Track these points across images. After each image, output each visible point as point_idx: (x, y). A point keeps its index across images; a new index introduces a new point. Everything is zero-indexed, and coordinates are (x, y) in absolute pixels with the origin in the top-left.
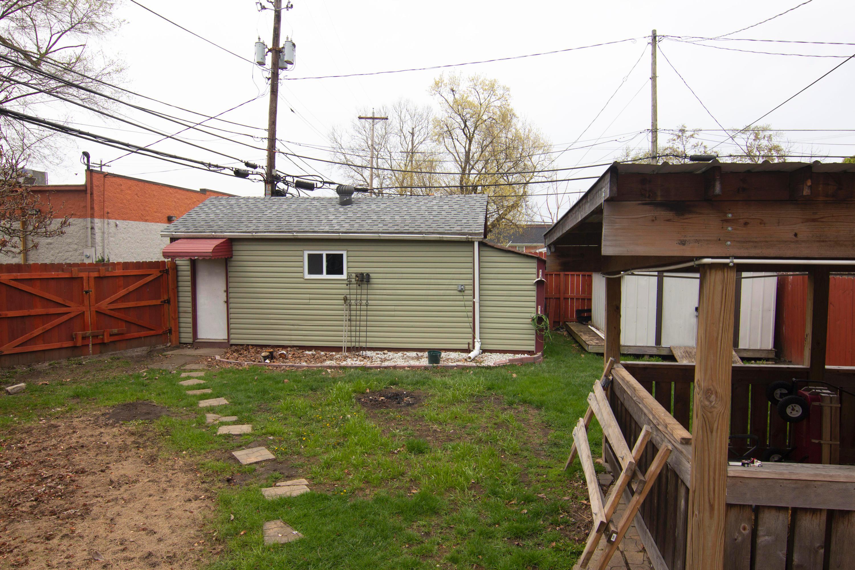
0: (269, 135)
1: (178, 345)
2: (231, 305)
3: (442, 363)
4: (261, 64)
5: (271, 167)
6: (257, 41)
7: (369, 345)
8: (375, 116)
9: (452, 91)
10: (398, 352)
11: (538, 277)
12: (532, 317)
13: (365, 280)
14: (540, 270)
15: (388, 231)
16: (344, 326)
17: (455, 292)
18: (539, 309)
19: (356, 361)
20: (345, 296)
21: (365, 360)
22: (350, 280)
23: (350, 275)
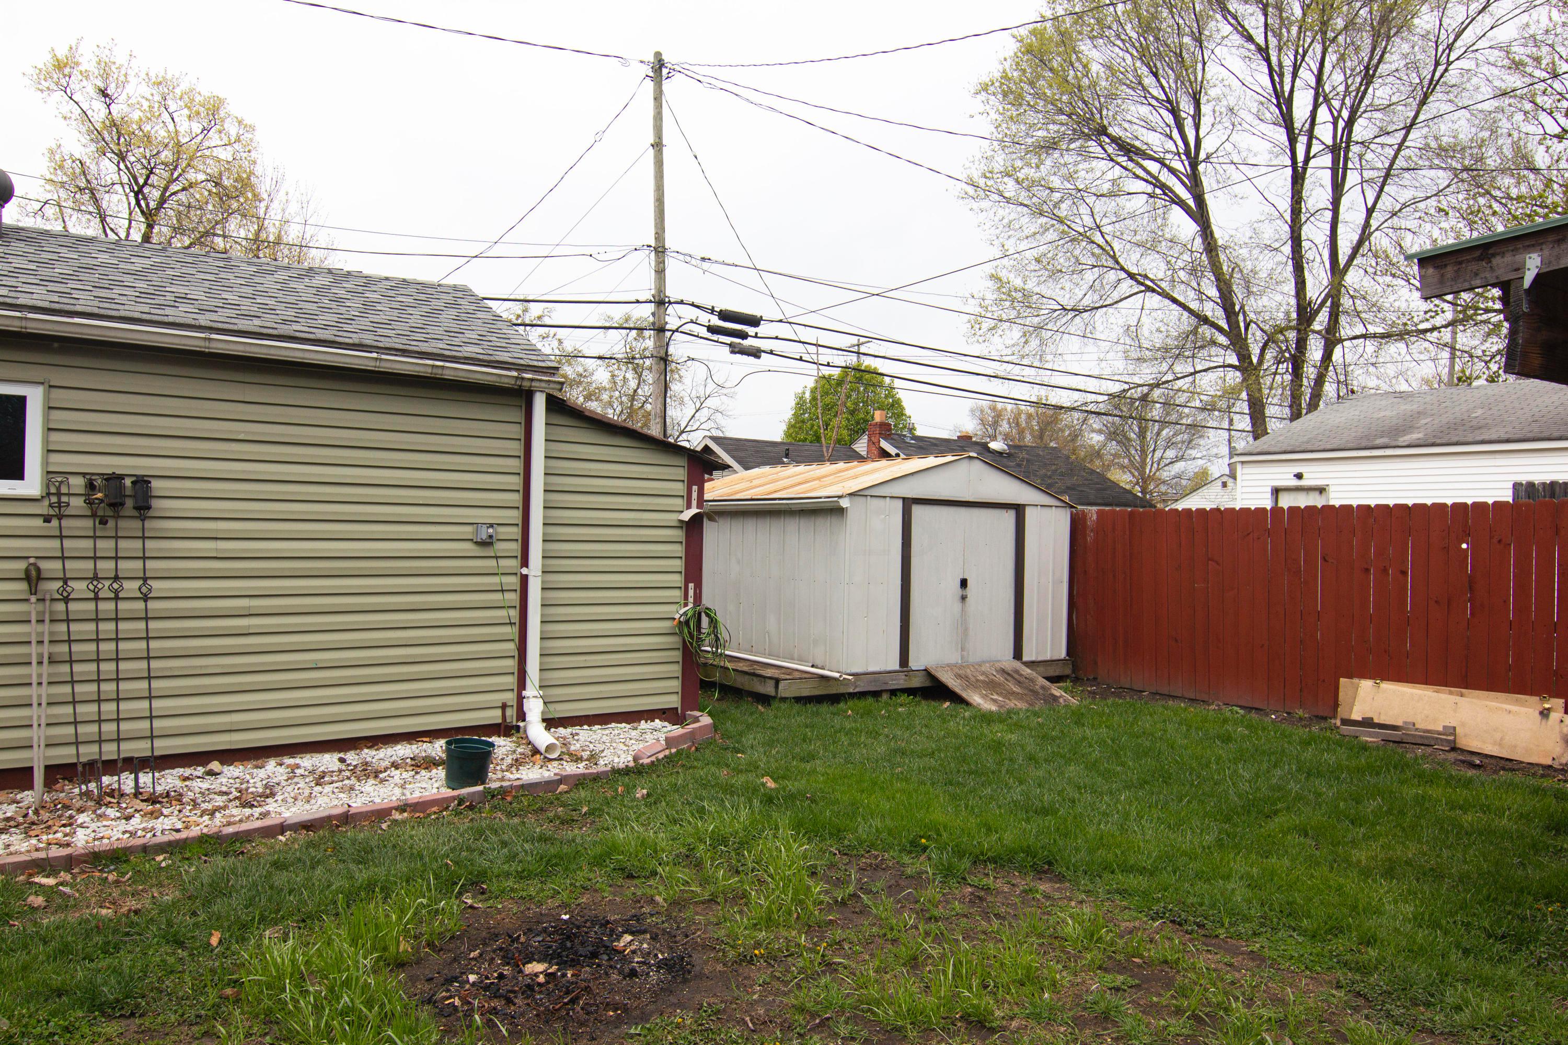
3: (497, 778)
7: (164, 747)
9: (104, 93)
10: (260, 762)
11: (689, 506)
12: (677, 616)
13: (129, 503)
14: (695, 488)
15: (235, 328)
16: (34, 680)
17: (468, 546)
18: (691, 593)
19: (128, 818)
20: (34, 564)
21: (166, 811)
22: (59, 502)
23: (61, 482)
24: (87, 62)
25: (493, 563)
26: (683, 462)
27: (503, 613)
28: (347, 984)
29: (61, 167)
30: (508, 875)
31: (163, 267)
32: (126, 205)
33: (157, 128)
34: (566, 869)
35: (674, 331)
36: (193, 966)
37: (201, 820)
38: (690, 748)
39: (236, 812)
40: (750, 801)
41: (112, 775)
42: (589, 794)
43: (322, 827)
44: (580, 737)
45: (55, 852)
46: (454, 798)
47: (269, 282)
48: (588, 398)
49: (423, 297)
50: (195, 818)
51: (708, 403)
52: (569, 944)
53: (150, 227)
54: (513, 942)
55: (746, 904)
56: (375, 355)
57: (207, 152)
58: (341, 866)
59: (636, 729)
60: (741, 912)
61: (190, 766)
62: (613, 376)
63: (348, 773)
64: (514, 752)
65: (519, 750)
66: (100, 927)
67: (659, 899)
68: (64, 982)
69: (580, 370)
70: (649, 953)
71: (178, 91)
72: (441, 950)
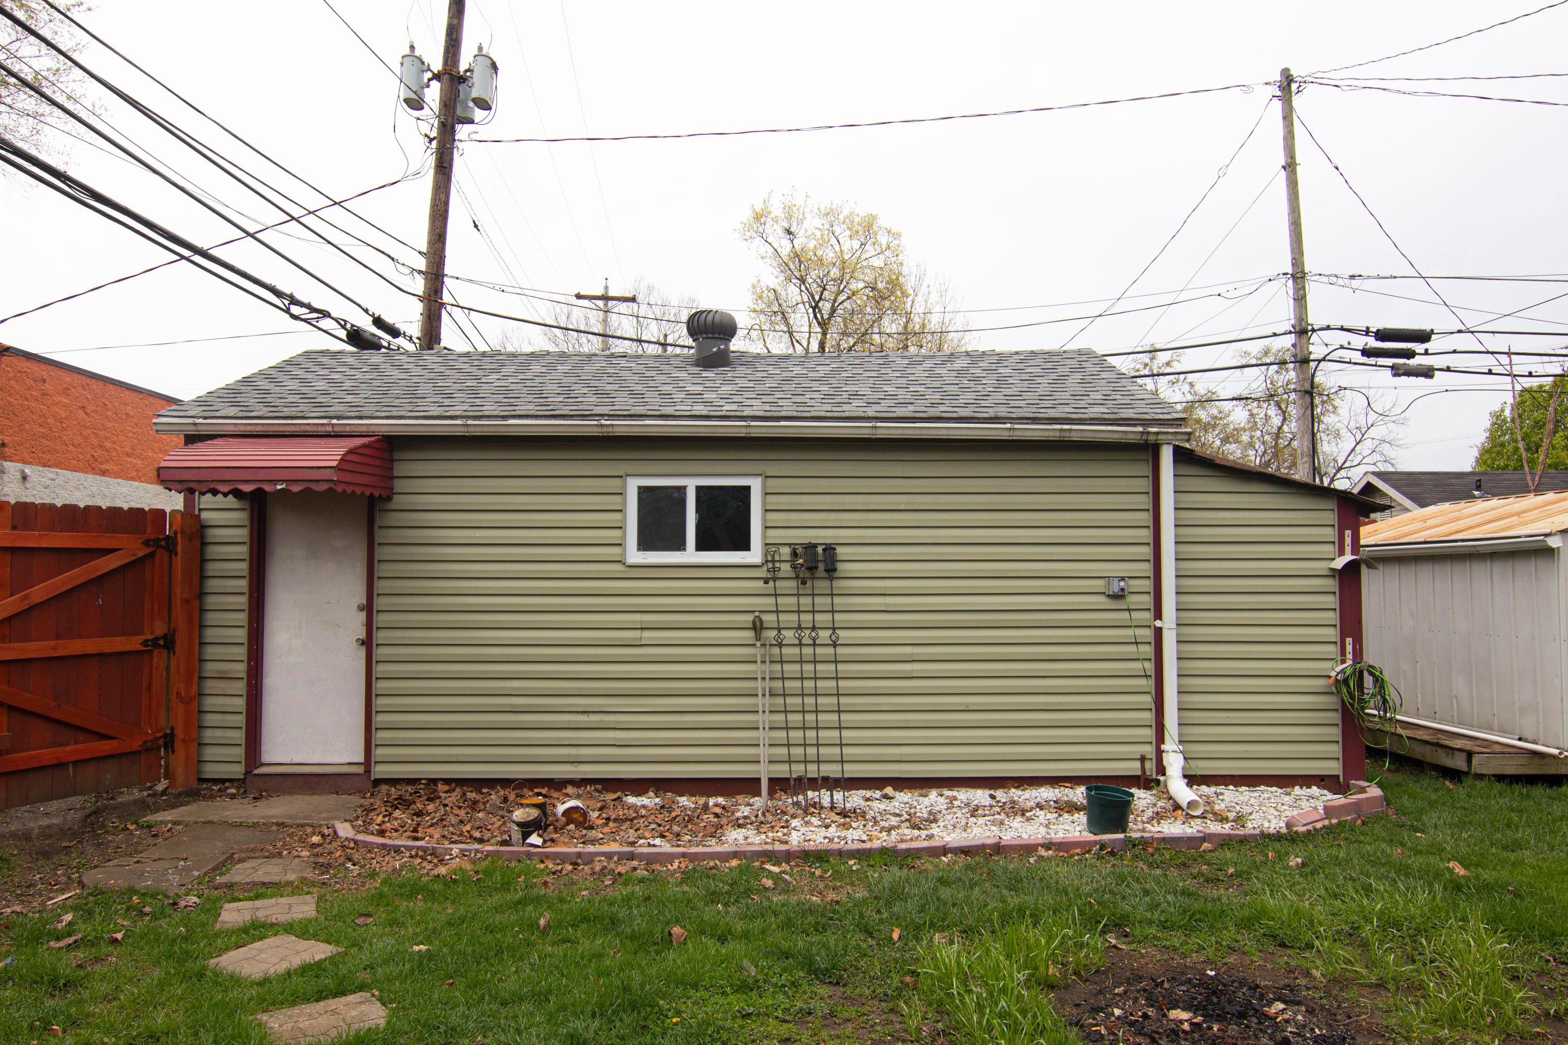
0: (427, 266)
1: (195, 785)
2: (380, 653)
3: (1137, 828)
4: (415, 104)
5: (430, 340)
6: (408, 52)
7: (853, 771)
8: (611, 294)
9: (789, 232)
10: (924, 791)
11: (1341, 553)
12: (1333, 674)
13: (821, 566)
14: (1348, 533)
15: (894, 415)
16: (760, 710)
17: (1101, 599)
18: (1349, 648)
19: (827, 827)
20: (758, 617)
21: (854, 825)
22: (774, 568)
23: (775, 552)
24: (777, 210)
25: (1126, 615)
26: (1332, 504)
27: (1138, 665)
28: (1003, 991)
29: (760, 297)
30: (1150, 923)
31: (838, 371)
32: (807, 319)
33: (827, 251)
34: (1211, 927)
35: (1319, 361)
36: (879, 954)
37: (881, 835)
38: (1355, 820)
39: (908, 832)
40: (1431, 885)
41: (814, 791)
42: (1235, 855)
43: (977, 854)
44: (1225, 797)
45: (778, 847)
46: (1096, 843)
47: (919, 372)
48: (1225, 441)
49: (1049, 365)
50: (876, 833)
51: (1372, 433)
52: (1215, 1000)
53: (824, 334)
54: (1157, 985)
55: (1424, 997)
56: (1008, 426)
57: (865, 263)
58: (995, 890)
59: (1289, 794)
60: (1417, 1004)
61: (870, 789)
62: (1252, 415)
63: (998, 809)
64: (1155, 805)
65: (1160, 804)
66: (812, 910)
67: (1316, 973)
68: (789, 948)
69: (1215, 412)
70: (1304, 1026)
71: (841, 217)
72: (1087, 980)
